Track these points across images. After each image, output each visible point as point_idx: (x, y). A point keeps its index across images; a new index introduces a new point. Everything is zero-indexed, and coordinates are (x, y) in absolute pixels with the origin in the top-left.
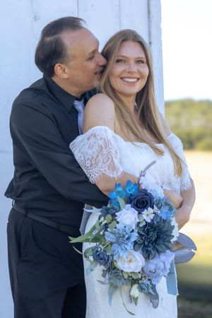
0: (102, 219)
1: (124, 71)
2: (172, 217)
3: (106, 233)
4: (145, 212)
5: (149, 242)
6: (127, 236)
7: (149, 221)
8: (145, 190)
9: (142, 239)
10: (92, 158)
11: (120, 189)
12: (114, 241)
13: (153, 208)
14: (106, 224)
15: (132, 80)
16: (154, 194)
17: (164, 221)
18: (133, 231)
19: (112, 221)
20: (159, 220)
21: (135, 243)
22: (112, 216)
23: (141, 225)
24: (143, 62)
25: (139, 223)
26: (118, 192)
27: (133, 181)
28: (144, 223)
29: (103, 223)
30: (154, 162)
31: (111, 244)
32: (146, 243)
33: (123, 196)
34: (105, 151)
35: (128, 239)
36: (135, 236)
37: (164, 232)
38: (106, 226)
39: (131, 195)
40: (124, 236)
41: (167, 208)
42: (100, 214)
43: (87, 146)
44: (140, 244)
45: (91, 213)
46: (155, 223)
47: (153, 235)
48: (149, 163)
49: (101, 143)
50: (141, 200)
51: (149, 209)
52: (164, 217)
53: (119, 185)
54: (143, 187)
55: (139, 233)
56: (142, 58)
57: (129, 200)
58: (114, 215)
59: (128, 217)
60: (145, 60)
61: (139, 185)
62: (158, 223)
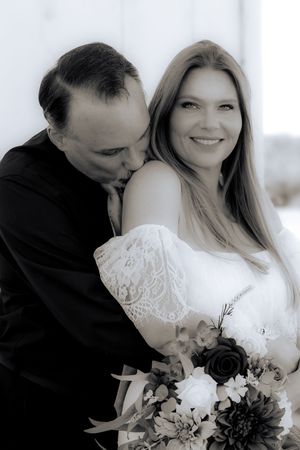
0: (150, 393)
1: (197, 125)
2: (282, 391)
3: (157, 419)
4: (231, 383)
5: (237, 440)
6: (195, 428)
7: (237, 400)
8: (232, 341)
9: (223, 433)
10: (132, 284)
11: (184, 338)
12: (171, 434)
13: (245, 375)
14: (157, 402)
15: (210, 142)
16: (248, 349)
17: (267, 400)
18: (206, 418)
19: (168, 397)
20: (256, 399)
21: (211, 440)
22: (169, 387)
23: (222, 408)
24: (231, 107)
25: (218, 403)
26: (182, 344)
27: (209, 323)
28: (229, 405)
29: (152, 401)
30: (248, 289)
31: (166, 439)
32: (231, 442)
33: (190, 352)
34: (155, 274)
35: (197, 432)
36: (210, 429)
37: (266, 420)
38: (157, 407)
39: (206, 349)
40: (189, 427)
41: (272, 374)
42: (147, 382)
43: (124, 261)
44: (220, 444)
45: (129, 382)
46: (249, 403)
47: (245, 428)
48: (241, 289)
49: (149, 257)
50: (224, 359)
51: (239, 377)
52: (266, 393)
53: (183, 329)
54: (228, 334)
55: (217, 422)
56: (231, 100)
57: (201, 359)
58: (172, 386)
59: (199, 392)
60: (236, 104)
61: (220, 330)
62: (253, 403)
